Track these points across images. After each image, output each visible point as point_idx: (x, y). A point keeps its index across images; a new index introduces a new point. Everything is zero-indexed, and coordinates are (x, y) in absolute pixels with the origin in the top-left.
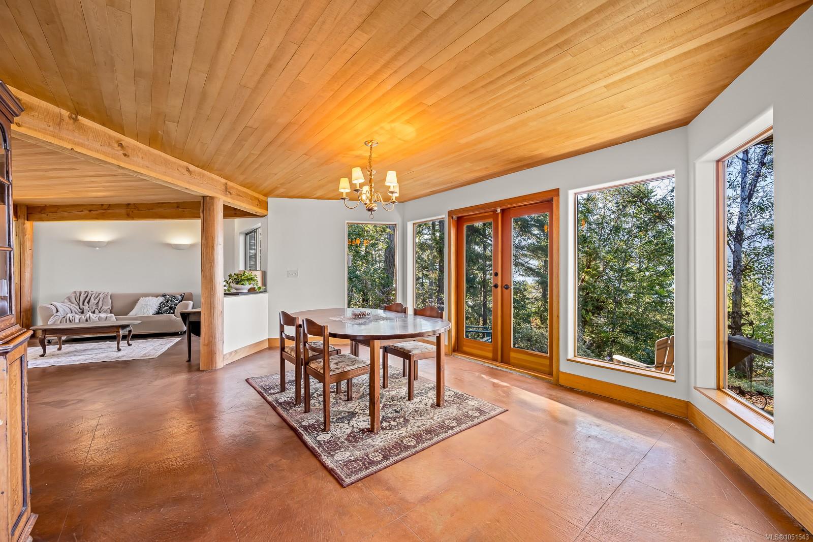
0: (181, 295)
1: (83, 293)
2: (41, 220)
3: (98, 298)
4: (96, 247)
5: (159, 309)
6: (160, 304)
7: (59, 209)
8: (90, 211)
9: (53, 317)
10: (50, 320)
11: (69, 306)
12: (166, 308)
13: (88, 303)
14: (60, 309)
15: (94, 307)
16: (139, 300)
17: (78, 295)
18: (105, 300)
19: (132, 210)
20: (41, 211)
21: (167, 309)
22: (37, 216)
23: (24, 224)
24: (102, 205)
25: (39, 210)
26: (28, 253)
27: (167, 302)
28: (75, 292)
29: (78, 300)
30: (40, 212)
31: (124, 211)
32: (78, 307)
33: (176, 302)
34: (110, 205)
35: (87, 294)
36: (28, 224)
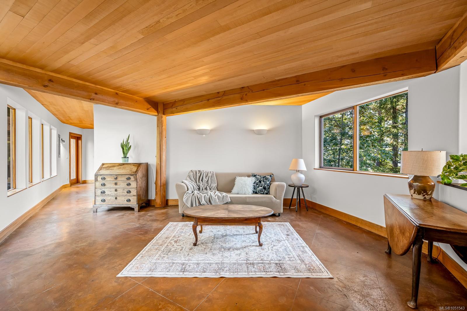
0: (271, 176)
1: (198, 172)
2: (173, 113)
3: (208, 177)
4: (203, 135)
5: (254, 188)
6: (254, 184)
7: (184, 102)
8: (208, 100)
9: (186, 194)
10: (184, 197)
11: (191, 183)
12: (260, 188)
13: (202, 180)
14: (189, 187)
15: (206, 185)
16: (235, 179)
17: (198, 175)
18: (212, 178)
19: (246, 93)
20: (172, 106)
21: (262, 189)
22: (170, 110)
23: (162, 117)
24: (218, 93)
25: (171, 105)
26: (164, 140)
27: (260, 182)
28: (192, 171)
29: (195, 178)
30: (172, 107)
31: (237, 96)
32: (196, 184)
33: (268, 182)
34: (225, 91)
35: (200, 173)
36: (164, 116)
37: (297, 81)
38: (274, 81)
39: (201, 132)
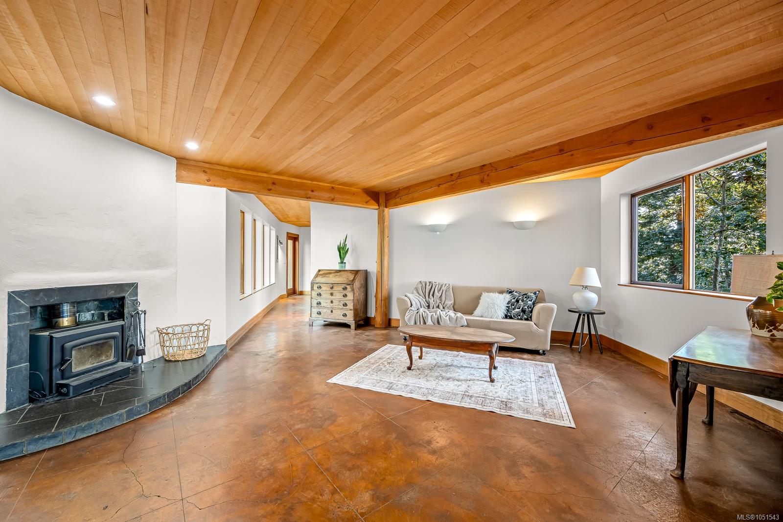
0: (535, 293)
1: (428, 284)
2: (396, 205)
3: (441, 291)
4: (437, 232)
5: (508, 310)
6: (508, 304)
7: (410, 190)
8: (439, 185)
9: (408, 311)
10: (407, 314)
11: (417, 298)
12: (517, 310)
13: (433, 295)
14: (414, 303)
15: (438, 301)
16: (481, 296)
17: (428, 288)
18: (447, 293)
19: (487, 173)
20: (396, 195)
21: (519, 312)
22: (392, 202)
23: (383, 211)
24: (452, 175)
25: (394, 194)
26: (386, 240)
27: (517, 301)
28: (420, 282)
29: (424, 292)
30: (395, 197)
31: (477, 178)
32: (424, 300)
33: (529, 302)
34: (460, 173)
35: (431, 285)
36: (386, 210)
37: (561, 150)
38: (526, 154)
39: (433, 229)
